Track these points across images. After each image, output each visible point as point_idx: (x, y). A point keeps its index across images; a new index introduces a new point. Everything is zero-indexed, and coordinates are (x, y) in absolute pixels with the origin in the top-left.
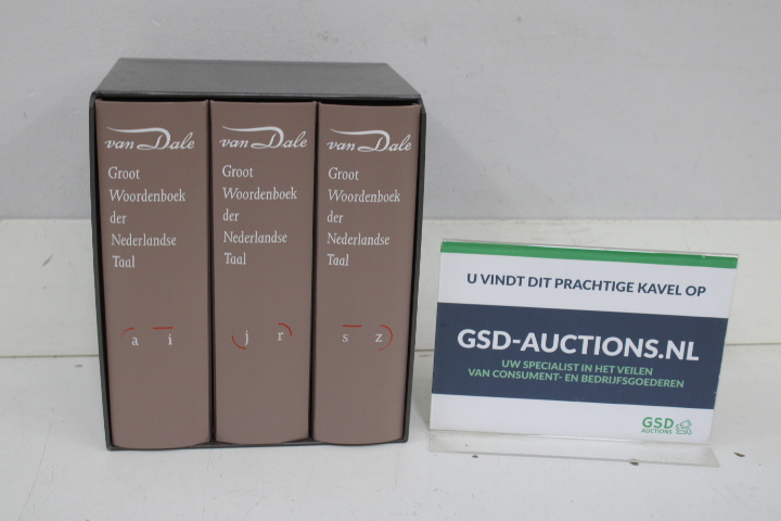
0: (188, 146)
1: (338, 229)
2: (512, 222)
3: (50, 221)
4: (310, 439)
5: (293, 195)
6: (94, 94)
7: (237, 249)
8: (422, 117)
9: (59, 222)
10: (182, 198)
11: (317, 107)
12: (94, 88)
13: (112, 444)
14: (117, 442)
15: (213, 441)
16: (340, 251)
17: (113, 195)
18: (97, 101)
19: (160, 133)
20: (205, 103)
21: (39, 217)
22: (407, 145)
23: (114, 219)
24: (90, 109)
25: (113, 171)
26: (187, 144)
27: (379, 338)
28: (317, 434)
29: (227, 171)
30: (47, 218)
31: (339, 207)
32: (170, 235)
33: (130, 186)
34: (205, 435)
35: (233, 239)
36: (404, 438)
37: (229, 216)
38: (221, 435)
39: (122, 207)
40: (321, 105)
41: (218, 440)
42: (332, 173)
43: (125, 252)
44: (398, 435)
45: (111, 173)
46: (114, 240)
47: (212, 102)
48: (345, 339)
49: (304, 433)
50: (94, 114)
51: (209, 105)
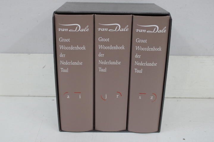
0: (87, 30)
1: (139, 60)
2: (194, 57)
3: (45, 54)
4: (126, 130)
5: (123, 48)
6: (54, 12)
7: (103, 67)
8: (170, 21)
9: (47, 55)
10: (84, 48)
11: (133, 17)
12: (55, 10)
13: (61, 130)
14: (62, 129)
15: (94, 130)
16: (139, 68)
17: (61, 47)
18: (55, 14)
19: (77, 26)
20: (93, 15)
21: (42, 53)
22: (165, 31)
23: (61, 55)
24: (53, 17)
25: (61, 39)
26: (86, 30)
27: (152, 98)
28: (129, 129)
29: (100, 39)
30: (44, 53)
31: (139, 52)
32: (80, 61)
33: (67, 44)
34: (91, 128)
35: (102, 63)
36: (159, 131)
37: (100, 55)
38: (97, 128)
39: (64, 52)
40: (134, 16)
41: (96, 129)
42: (137, 40)
43: (65, 67)
44: (157, 130)
45: (60, 40)
46: (61, 63)
47: (95, 15)
48: (140, 98)
49: (125, 128)
50: (54, 19)
51: (94, 16)
